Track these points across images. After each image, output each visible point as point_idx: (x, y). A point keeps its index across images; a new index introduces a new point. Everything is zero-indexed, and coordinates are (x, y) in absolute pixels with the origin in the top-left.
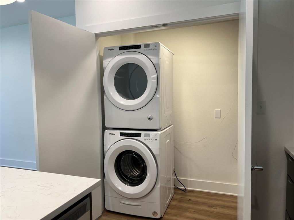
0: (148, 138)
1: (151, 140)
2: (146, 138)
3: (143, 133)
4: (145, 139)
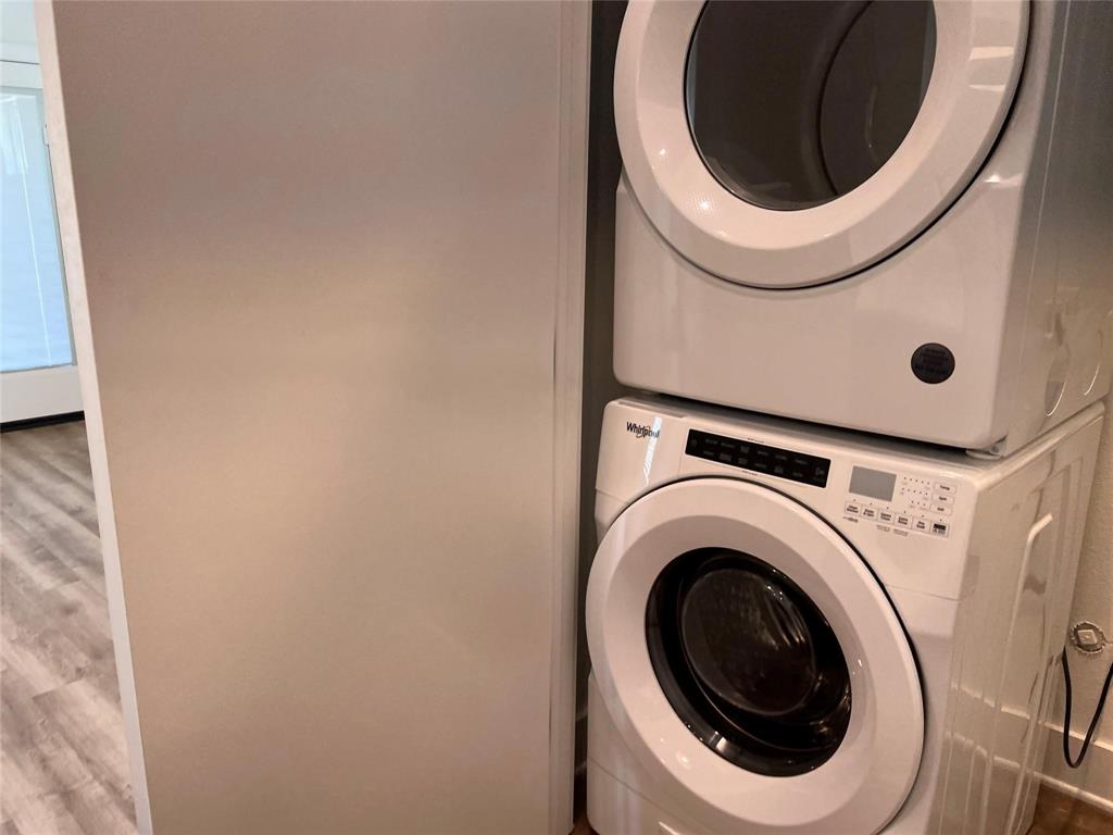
0: (878, 505)
1: (893, 525)
2: (863, 501)
3: (844, 459)
4: (852, 509)
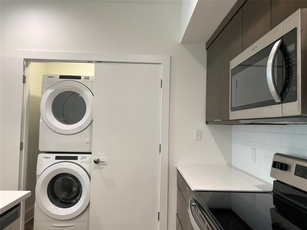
1: (87, 163)
2: (82, 160)
3: (79, 156)
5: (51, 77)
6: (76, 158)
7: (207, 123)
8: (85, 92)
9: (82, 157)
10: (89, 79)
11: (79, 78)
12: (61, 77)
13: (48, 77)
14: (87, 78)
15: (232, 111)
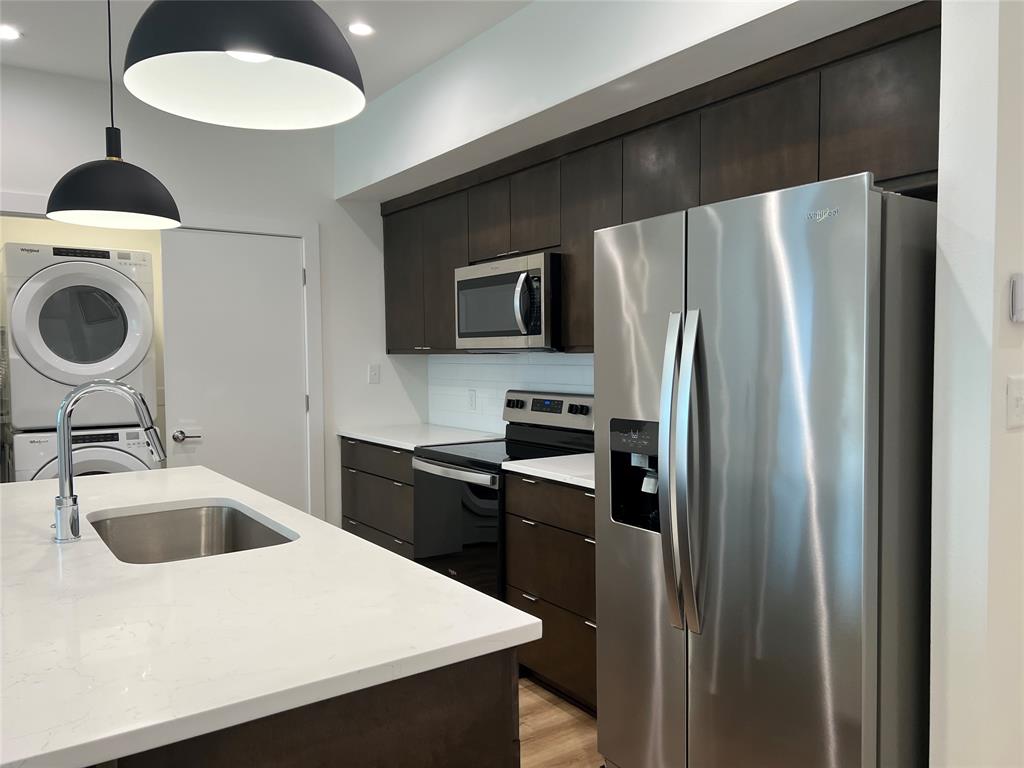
2: (130, 440)
3: (121, 431)
4: (129, 445)
5: (32, 251)
6: (115, 437)
7: (388, 352)
8: (126, 289)
9: (128, 434)
10: (129, 258)
11: (105, 255)
12: (58, 252)
13: (22, 250)
14: (124, 256)
15: (459, 337)
